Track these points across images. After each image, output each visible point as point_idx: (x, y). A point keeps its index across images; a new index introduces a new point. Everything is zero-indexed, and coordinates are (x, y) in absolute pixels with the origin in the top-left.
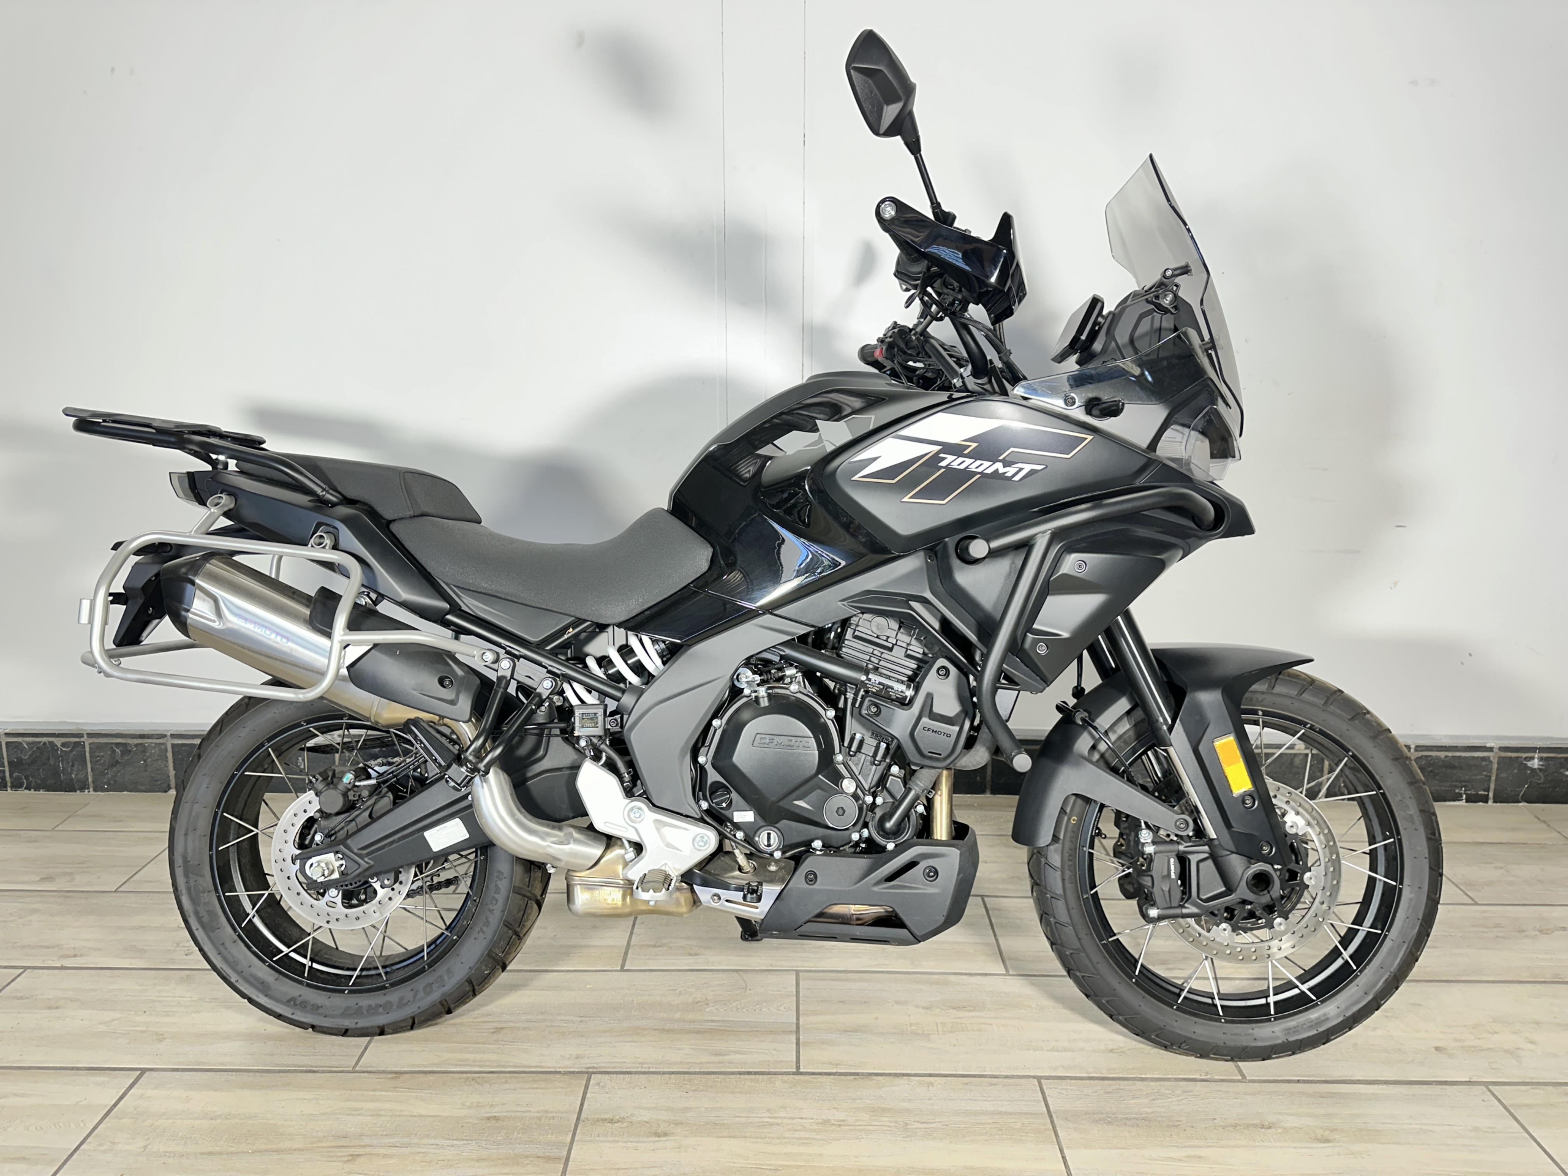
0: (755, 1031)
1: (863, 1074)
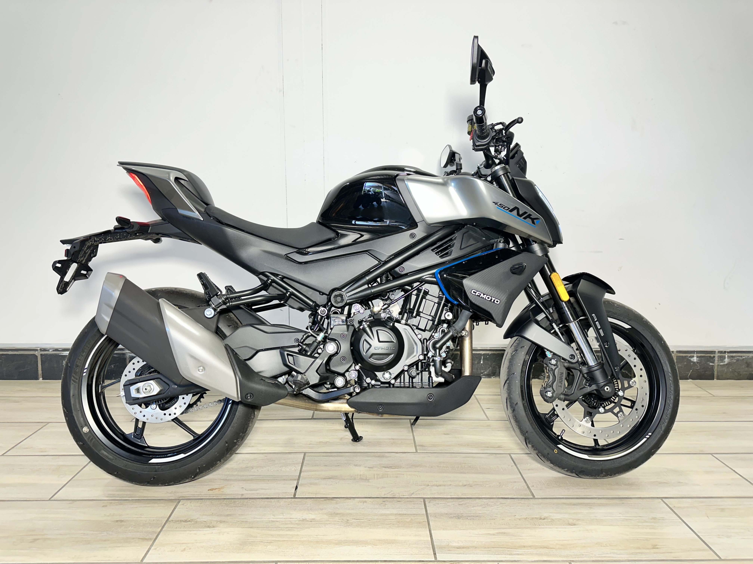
0: (275, 479)
1: (329, 498)
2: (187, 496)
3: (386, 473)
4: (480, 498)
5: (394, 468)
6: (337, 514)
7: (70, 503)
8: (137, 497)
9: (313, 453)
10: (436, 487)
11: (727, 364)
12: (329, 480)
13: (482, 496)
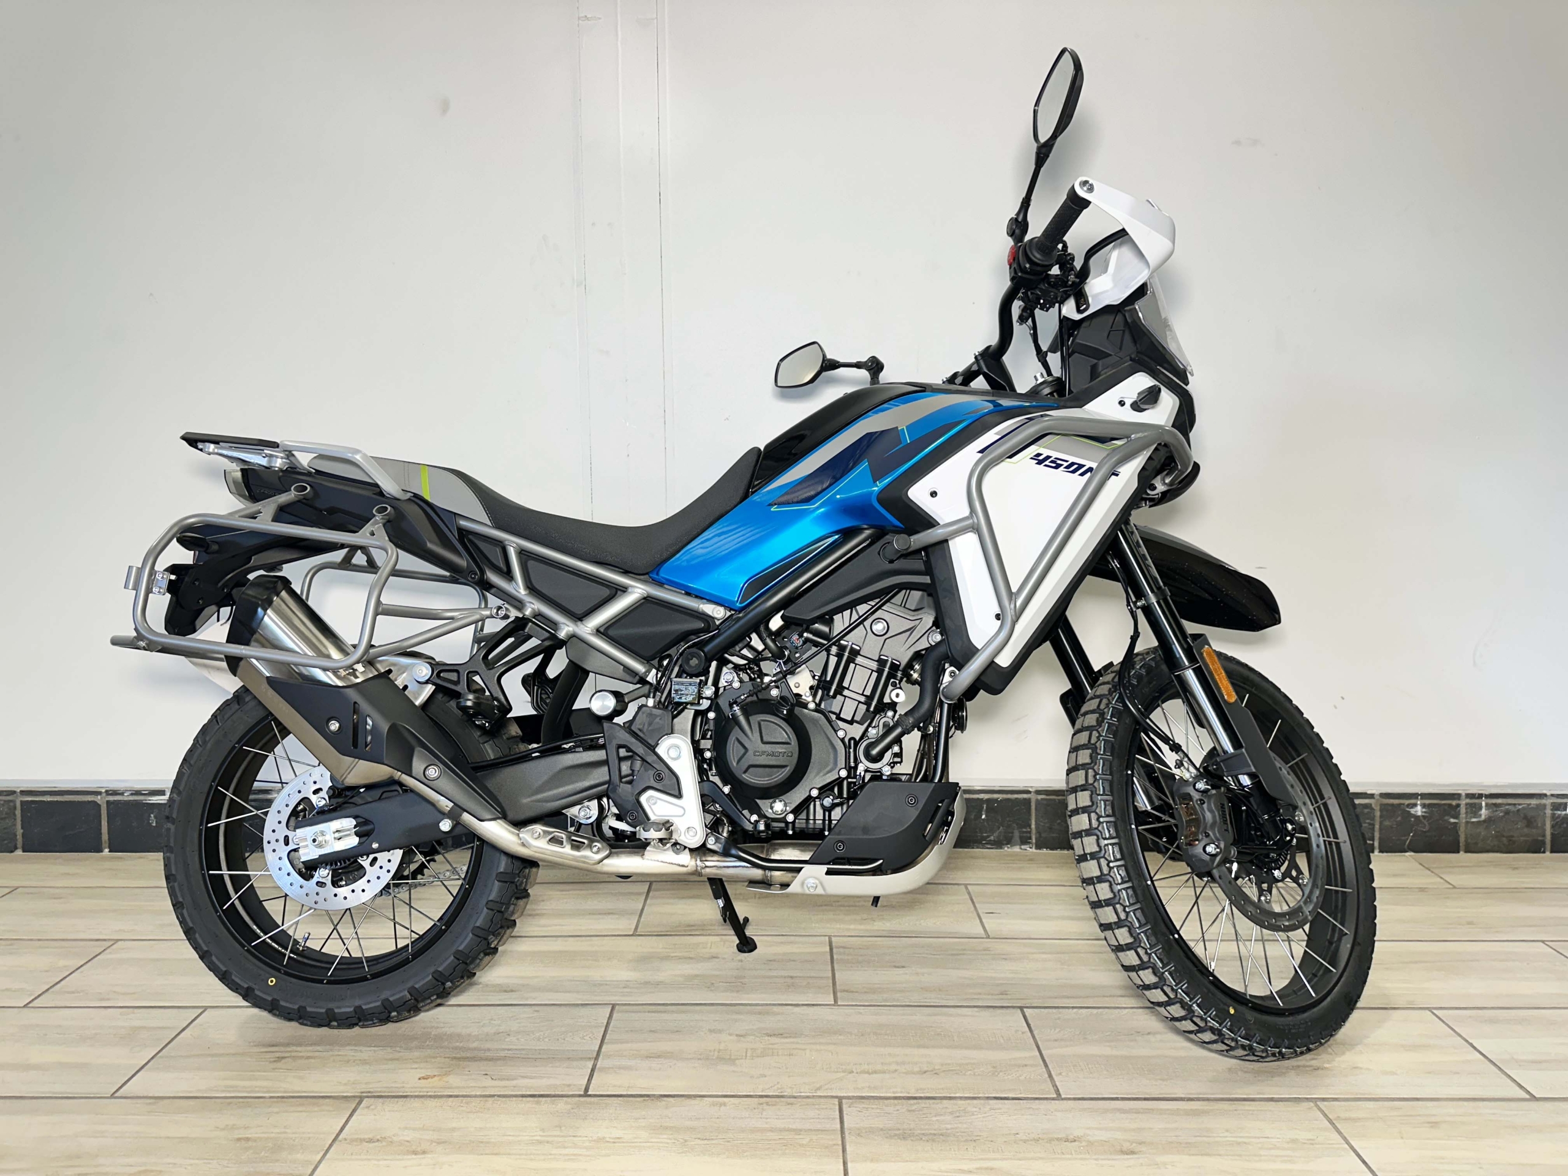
0: (552, 1058)
1: (654, 1095)
2: (376, 1090)
3: (770, 1046)
4: (950, 1098)
5: (786, 1037)
6: (666, 1128)
7: (150, 1103)
8: (281, 1092)
9: (629, 1004)
10: (866, 1075)
11: (1484, 821)
12: (656, 1060)
13: (955, 1093)
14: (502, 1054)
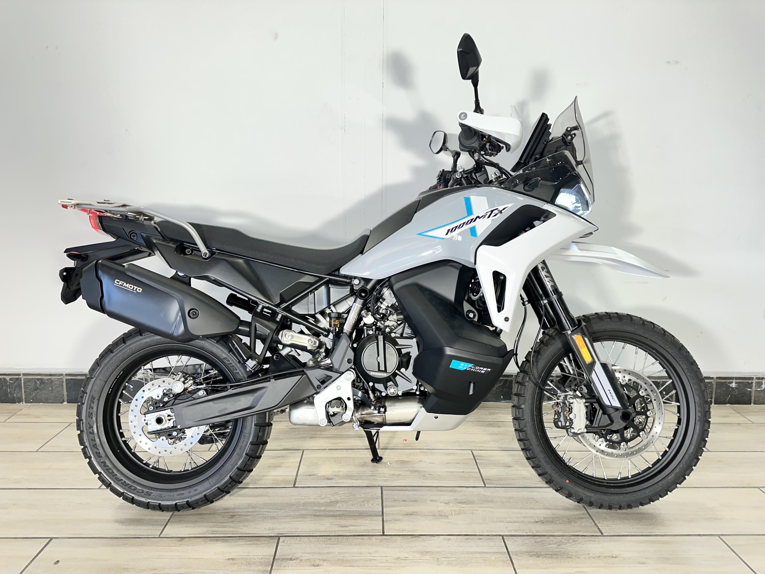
0: (362, 515)
1: (416, 535)
2: (284, 532)
3: (462, 509)
4: (553, 536)
5: (468, 504)
6: (427, 552)
7: (179, 540)
8: (239, 534)
9: (388, 486)
10: (511, 524)
11: (764, 390)
12: (411, 516)
13: (555, 533)
14: (338, 513)
